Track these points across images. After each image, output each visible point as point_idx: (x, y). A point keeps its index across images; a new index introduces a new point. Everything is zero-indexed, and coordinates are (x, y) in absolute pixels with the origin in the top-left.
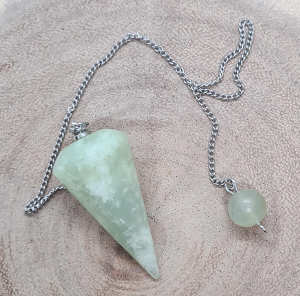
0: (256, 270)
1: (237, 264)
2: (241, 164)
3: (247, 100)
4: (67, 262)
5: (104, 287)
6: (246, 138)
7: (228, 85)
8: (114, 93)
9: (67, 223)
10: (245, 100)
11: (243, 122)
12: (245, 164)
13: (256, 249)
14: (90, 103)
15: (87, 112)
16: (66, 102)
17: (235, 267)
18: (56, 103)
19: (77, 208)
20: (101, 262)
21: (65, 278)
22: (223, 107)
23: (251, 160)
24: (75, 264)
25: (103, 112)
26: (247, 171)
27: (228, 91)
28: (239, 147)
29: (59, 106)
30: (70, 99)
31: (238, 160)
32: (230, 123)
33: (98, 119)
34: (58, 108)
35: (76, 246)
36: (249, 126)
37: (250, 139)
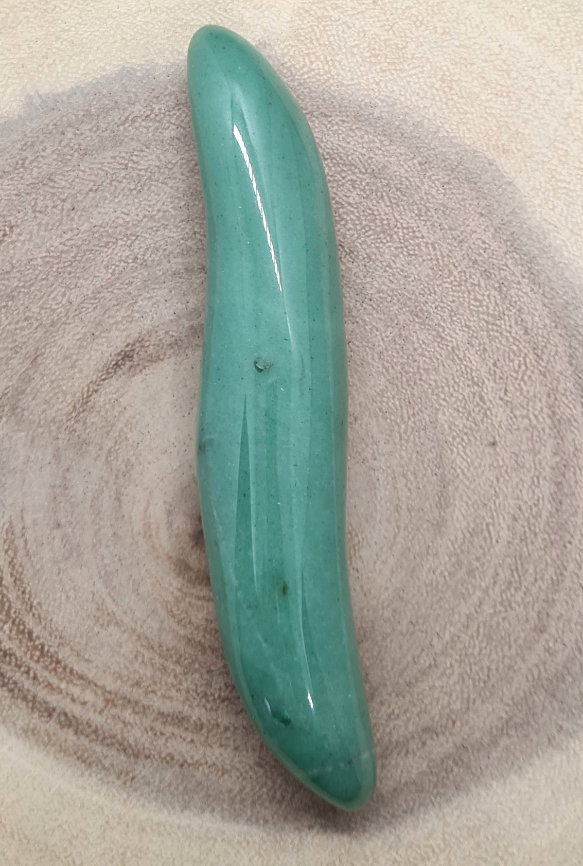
0: (412, 566)
1: (383, 558)
2: (388, 398)
3: (397, 290)
4: (116, 559)
5: (177, 598)
6: (395, 355)
7: (365, 266)
8: (180, 280)
9: (113, 497)
10: (393, 291)
11: (390, 329)
12: (393, 398)
13: (413, 534)
14: (142, 297)
15: (138, 312)
16: (102, 295)
17: (378, 563)
18: (86, 297)
19: (128, 471)
20: (170, 558)
21: (114, 584)
22: (358, 304)
23: (404, 391)
24: (129, 562)
25: (165, 312)
26: (397, 409)
27: (365, 277)
28: (384, 371)
29: (92, 301)
30: (110, 290)
31: (382, 391)
32: (369, 330)
33: (157, 324)
34: (90, 306)
35: (130, 534)
36: (400, 335)
37: (402, 357)
